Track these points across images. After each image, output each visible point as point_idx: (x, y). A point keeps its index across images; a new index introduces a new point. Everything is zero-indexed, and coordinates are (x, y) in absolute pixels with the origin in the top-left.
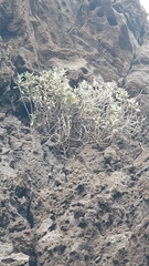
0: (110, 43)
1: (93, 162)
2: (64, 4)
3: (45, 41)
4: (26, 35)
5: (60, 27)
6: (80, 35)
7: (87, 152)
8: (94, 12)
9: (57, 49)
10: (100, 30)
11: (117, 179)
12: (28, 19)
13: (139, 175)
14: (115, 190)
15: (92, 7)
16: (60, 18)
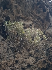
0: (42, 18)
1: (25, 55)
2: (28, 2)
3: (19, 13)
4: (12, 10)
5: (25, 9)
6: (32, 13)
7: (24, 51)
8: (38, 6)
9: (23, 16)
10: (39, 13)
11: (31, 60)
12: (14, 4)
13: (39, 60)
14: (28, 64)
15: (38, 4)
16: (26, 6)
